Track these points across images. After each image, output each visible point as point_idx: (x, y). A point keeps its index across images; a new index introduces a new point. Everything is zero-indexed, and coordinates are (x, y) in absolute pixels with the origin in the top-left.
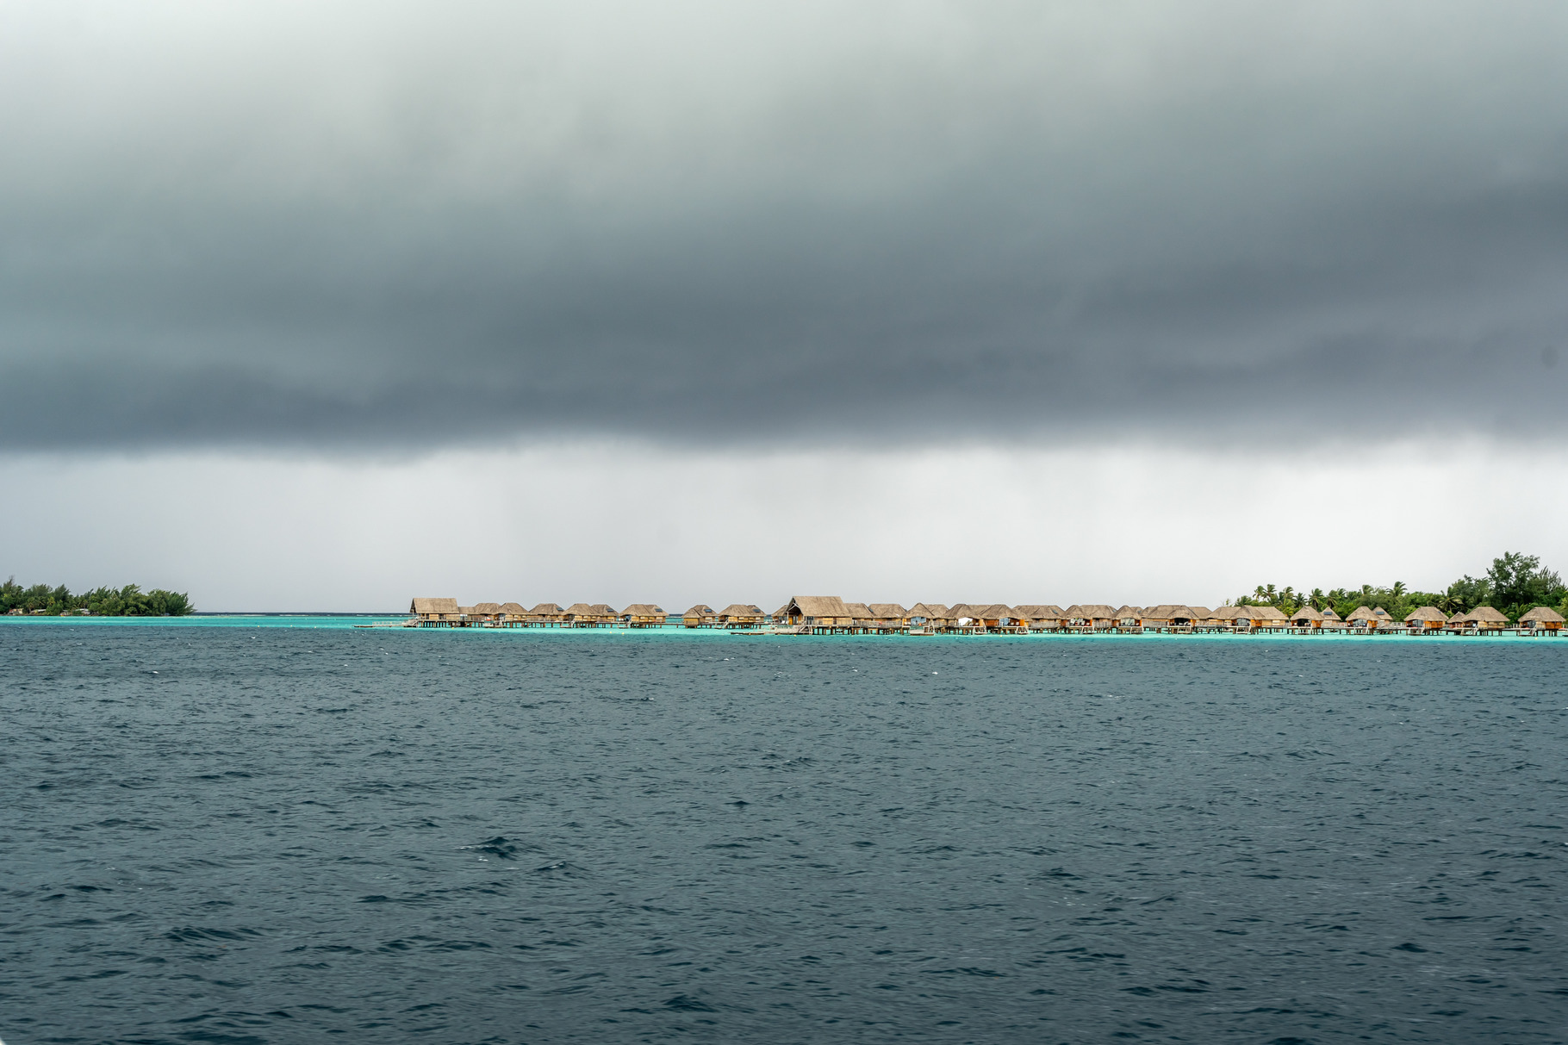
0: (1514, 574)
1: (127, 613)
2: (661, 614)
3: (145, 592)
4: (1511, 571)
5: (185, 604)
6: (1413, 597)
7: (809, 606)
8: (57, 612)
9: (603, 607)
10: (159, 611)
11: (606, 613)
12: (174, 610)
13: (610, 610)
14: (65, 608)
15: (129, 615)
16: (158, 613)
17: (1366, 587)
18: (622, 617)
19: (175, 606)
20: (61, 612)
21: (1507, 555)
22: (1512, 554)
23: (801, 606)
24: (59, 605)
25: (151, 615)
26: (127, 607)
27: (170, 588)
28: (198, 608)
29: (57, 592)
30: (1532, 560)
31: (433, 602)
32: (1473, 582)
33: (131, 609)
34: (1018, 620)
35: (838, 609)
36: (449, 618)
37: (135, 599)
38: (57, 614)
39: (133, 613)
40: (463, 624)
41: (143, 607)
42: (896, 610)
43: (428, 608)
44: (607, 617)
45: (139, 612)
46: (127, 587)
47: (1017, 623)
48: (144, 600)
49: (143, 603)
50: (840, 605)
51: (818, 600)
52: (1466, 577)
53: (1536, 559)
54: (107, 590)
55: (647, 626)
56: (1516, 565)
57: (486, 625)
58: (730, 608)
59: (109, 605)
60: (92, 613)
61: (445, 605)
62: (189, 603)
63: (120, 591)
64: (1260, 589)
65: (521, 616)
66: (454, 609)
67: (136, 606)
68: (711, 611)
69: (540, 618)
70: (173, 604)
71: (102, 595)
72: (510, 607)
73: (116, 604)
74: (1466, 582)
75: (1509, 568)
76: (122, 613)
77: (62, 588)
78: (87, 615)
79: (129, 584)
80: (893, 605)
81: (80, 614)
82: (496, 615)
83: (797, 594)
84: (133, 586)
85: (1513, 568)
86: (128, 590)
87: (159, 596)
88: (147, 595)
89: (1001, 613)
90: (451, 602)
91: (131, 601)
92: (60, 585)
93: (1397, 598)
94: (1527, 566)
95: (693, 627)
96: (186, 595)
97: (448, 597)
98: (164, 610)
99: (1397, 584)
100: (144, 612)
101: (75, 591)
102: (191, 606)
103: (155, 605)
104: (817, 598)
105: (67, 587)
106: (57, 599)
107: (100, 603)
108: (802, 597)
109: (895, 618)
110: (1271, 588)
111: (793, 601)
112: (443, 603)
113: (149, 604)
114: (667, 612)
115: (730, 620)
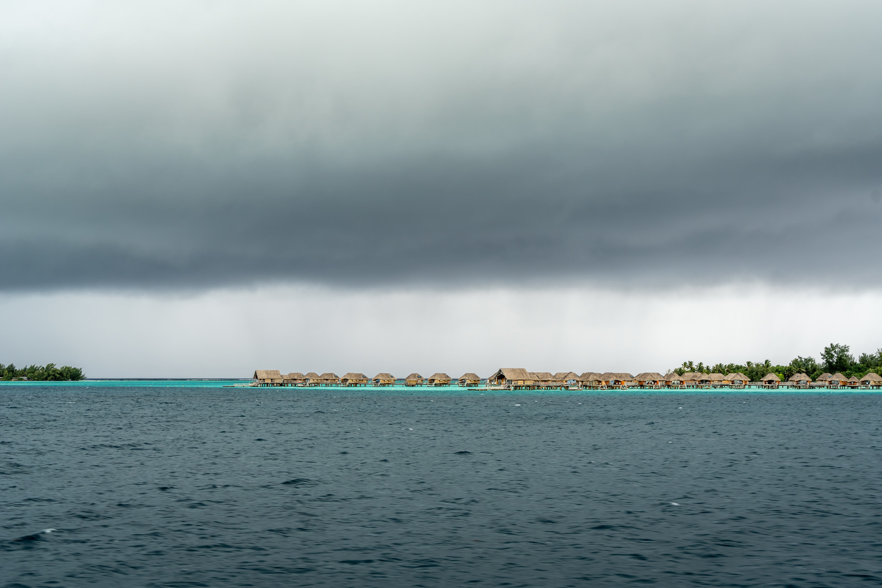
0: (836, 355)
1: (49, 379)
2: (393, 379)
3: (58, 367)
4: (834, 354)
5: (80, 374)
6: (777, 368)
7: (509, 374)
8: (10, 379)
9: (360, 375)
10: (67, 378)
11: (362, 378)
12: (74, 377)
13: (364, 377)
14: (13, 376)
15: (50, 380)
16: (66, 379)
17: (748, 363)
18: (374, 380)
19: (75, 375)
20: (11, 379)
21: (832, 345)
22: (834, 344)
23: (505, 374)
24: (10, 375)
25: (62, 380)
26: (49, 375)
27: (73, 365)
28: (87, 376)
29: (8, 368)
30: (845, 347)
31: (267, 372)
32: (803, 360)
33: (51, 377)
34: (620, 382)
35: (525, 375)
36: (276, 381)
37: (54, 371)
38: (9, 380)
39: (52, 379)
40: (281, 385)
41: (58, 376)
42: (548, 376)
43: (264, 376)
44: (362, 380)
45: (55, 379)
46: (49, 364)
47: (620, 383)
48: (59, 372)
49: (58, 373)
50: (525, 373)
51: (513, 370)
52: (799, 357)
53: (848, 347)
54: (35, 367)
55: (386, 385)
56: (837, 350)
57: (299, 385)
58: (435, 375)
59: (39, 375)
60: (29, 379)
61: (274, 374)
62: (83, 374)
63: (45, 367)
64: (685, 363)
65: (317, 380)
66: (279, 376)
67: (54, 375)
68: (421, 377)
69: (325, 381)
70: (74, 374)
71: (33, 370)
72: (312, 375)
73: (43, 375)
74: (799, 360)
75: (833, 352)
76: (46, 379)
77: (12, 365)
78: (25, 380)
79: (50, 363)
80: (547, 373)
81: (22, 380)
82: (304, 380)
83: (502, 367)
84: (52, 364)
85: (835, 352)
86: (49, 367)
87: (67, 370)
88: (60, 369)
89: (611, 378)
90: (276, 372)
91: (51, 372)
92: (11, 364)
93: (768, 368)
94: (843, 351)
95: (413, 386)
96: (81, 369)
97: (275, 370)
98: (69, 377)
99: (766, 361)
100: (58, 379)
101: (19, 367)
102: (84, 375)
103: (65, 375)
104: (513, 369)
105: (14, 365)
106: (9, 372)
107: (32, 373)
108: (505, 369)
109: (549, 381)
110: (691, 363)
111: (500, 371)
112: (272, 373)
113: (61, 374)
114: (396, 377)
115: (436, 382)
